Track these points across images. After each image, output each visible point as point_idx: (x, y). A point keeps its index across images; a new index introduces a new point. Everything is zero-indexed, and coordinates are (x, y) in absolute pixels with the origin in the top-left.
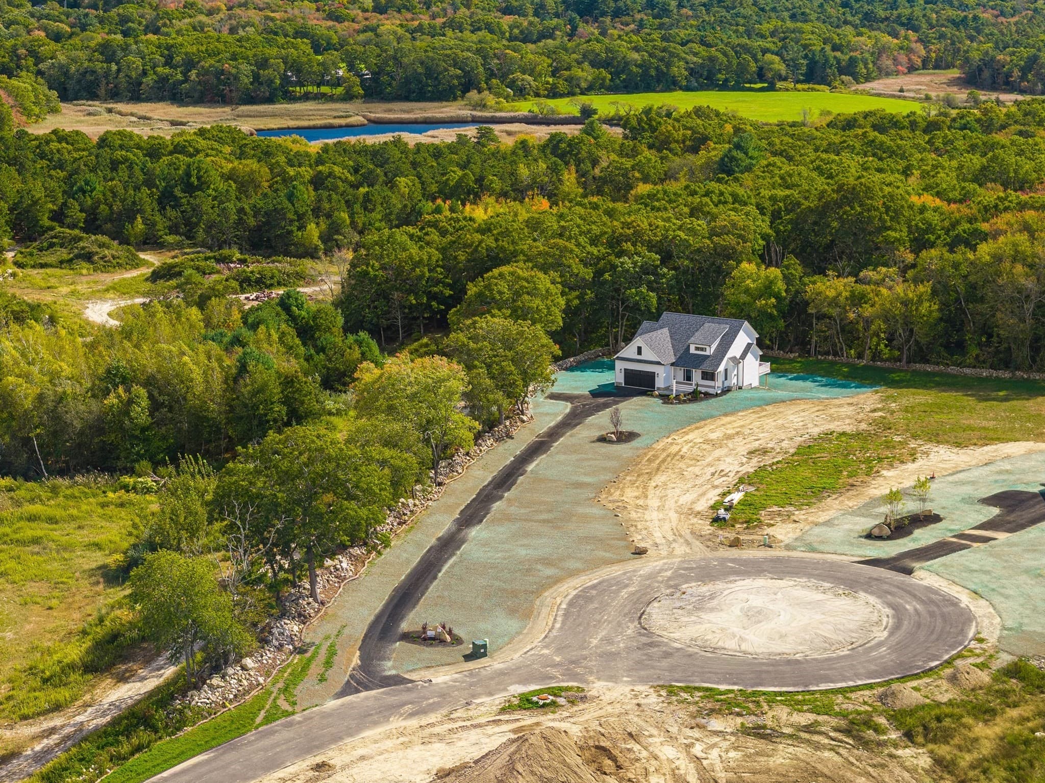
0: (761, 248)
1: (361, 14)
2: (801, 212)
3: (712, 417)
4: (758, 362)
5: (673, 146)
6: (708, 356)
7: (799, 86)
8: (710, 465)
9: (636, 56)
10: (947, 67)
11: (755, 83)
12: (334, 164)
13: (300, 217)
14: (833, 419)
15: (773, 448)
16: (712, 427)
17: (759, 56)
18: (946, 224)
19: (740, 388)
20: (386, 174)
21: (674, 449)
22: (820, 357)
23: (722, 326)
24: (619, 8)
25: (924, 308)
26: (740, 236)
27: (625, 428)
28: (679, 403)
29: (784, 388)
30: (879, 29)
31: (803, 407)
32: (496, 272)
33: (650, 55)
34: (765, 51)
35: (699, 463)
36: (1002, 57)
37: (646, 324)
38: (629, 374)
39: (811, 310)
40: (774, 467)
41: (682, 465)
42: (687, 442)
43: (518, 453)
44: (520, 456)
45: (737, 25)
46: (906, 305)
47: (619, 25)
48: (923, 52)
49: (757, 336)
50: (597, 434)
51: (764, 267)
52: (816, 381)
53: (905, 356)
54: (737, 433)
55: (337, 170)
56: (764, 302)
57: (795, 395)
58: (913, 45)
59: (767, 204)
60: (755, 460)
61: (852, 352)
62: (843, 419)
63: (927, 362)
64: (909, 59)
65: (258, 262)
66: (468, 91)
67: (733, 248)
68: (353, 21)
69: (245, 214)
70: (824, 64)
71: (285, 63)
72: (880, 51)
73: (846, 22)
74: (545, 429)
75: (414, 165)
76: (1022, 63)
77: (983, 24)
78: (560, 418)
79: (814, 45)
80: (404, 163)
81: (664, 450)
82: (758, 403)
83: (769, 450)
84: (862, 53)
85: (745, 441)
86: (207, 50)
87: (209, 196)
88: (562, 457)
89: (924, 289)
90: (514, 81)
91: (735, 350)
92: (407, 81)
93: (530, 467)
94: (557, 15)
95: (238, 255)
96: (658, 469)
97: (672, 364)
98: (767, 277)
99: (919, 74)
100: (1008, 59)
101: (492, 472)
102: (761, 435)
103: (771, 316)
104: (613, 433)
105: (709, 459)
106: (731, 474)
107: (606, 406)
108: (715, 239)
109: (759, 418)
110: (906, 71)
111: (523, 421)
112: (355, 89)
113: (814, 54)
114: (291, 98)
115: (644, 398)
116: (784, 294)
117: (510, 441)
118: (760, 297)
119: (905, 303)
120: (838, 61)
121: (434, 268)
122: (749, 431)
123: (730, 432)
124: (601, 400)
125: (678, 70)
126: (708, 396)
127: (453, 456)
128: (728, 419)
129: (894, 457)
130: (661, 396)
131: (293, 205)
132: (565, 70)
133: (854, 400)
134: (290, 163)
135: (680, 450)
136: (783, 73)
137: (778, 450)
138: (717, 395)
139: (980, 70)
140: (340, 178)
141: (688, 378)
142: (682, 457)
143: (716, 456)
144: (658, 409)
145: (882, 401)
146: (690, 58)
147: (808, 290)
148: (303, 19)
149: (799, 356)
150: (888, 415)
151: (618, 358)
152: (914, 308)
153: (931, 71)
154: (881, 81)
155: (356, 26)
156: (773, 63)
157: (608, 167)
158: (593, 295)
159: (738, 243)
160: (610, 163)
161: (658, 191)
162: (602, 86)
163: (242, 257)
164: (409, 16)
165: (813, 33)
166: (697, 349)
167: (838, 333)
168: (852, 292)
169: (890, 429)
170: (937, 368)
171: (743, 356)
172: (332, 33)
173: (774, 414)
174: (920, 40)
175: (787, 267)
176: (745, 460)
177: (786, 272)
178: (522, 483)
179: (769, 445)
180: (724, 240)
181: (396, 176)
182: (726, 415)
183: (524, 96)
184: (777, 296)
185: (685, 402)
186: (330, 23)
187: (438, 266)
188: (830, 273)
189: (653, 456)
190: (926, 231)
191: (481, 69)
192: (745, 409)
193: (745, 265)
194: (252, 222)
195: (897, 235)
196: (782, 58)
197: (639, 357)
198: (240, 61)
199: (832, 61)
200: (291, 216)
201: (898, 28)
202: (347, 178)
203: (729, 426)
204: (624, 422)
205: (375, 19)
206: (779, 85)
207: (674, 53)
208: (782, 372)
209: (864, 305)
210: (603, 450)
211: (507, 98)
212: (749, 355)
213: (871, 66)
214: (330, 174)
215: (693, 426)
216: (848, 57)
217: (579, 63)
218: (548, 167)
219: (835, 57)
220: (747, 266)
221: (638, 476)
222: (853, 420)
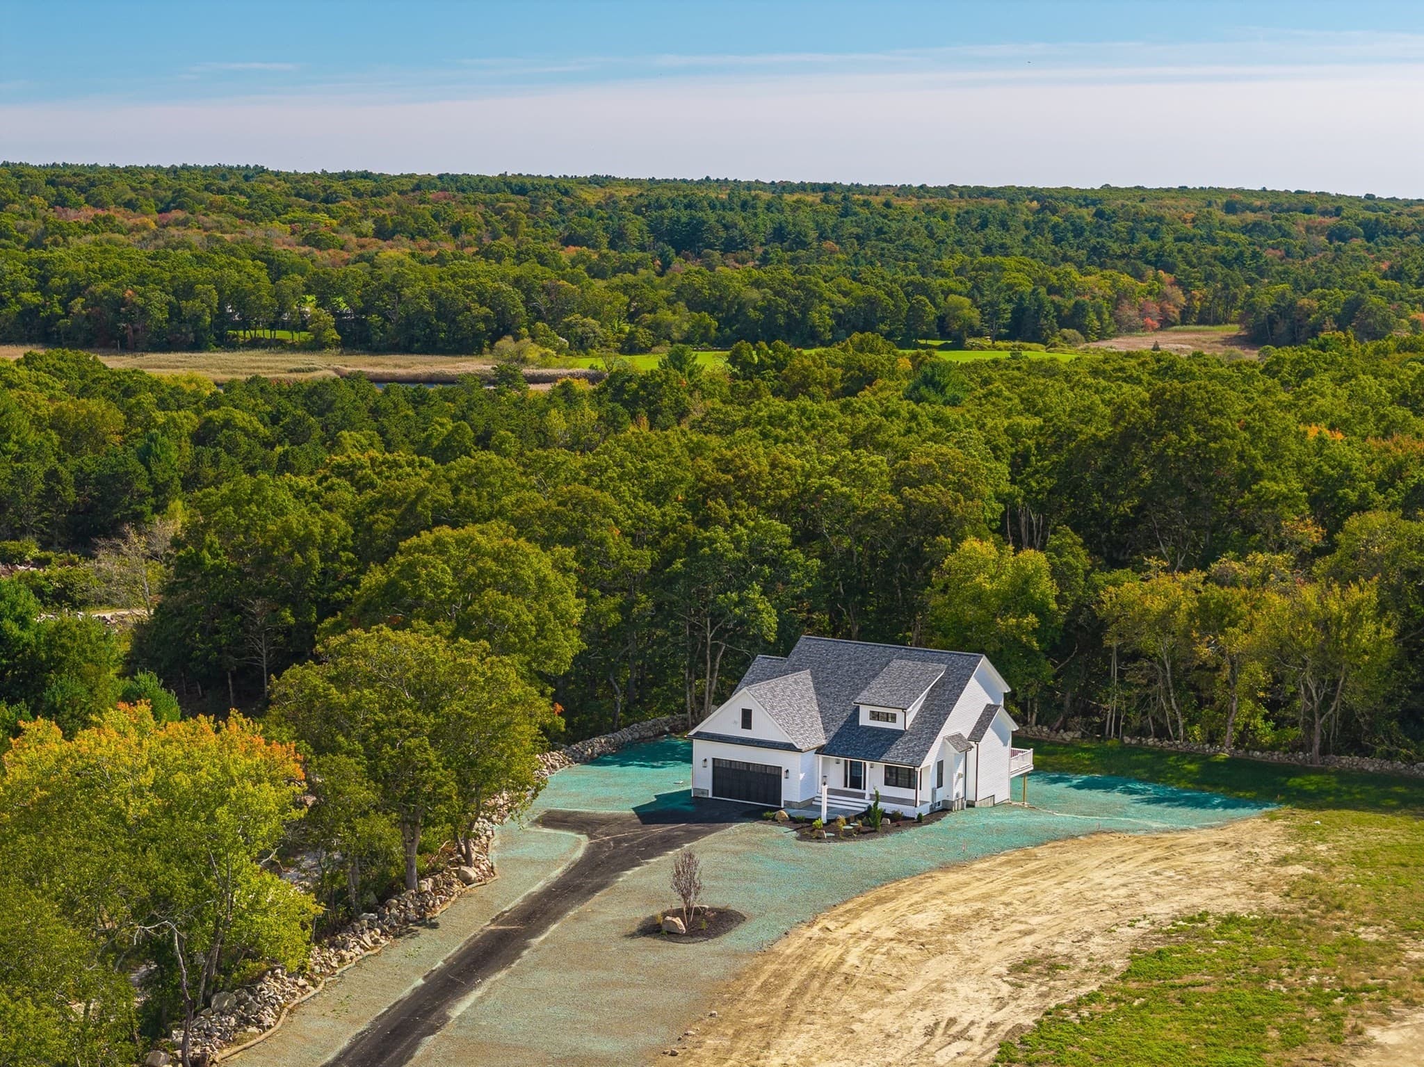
0: (997, 516)
1: (355, 239)
2: (1078, 447)
3: (912, 873)
4: (1009, 747)
5: (813, 389)
6: (900, 733)
7: (999, 344)
8: (919, 1003)
9: (755, 294)
10: (1217, 322)
11: (933, 339)
12: (236, 407)
13: (160, 490)
14: (1195, 880)
15: (1069, 957)
16: (916, 898)
17: (940, 299)
18: (1377, 469)
19: (971, 805)
20: (325, 428)
21: (827, 955)
22: (1127, 740)
23: (932, 666)
24: (732, 239)
25: (1367, 633)
26: (961, 488)
27: (705, 900)
28: (836, 838)
29: (1063, 804)
30: (1115, 268)
31: (1119, 850)
32: (427, 538)
33: (777, 293)
34: (947, 292)
35: (890, 998)
36: (1305, 301)
37: (761, 661)
38: (722, 771)
39: (1112, 642)
40: (1085, 1013)
41: (848, 1003)
42: (858, 937)
43: (440, 964)
44: (442, 973)
45: (906, 260)
46: (1326, 629)
47: (731, 262)
48: (1182, 300)
49: (1008, 690)
50: (641, 914)
51: (1011, 547)
52: (1132, 792)
53: (1317, 740)
54: (977, 914)
55: (240, 417)
56: (1013, 621)
57: (1095, 821)
58: (1167, 289)
59: (1003, 440)
60: (1031, 990)
61: (1197, 730)
62: (1217, 880)
63: (1365, 752)
64: (1162, 309)
65: (72, 563)
66: (499, 339)
67: (946, 511)
68: (342, 248)
69: (59, 482)
70: (1037, 312)
71: (220, 292)
72: (1119, 298)
73: (1065, 259)
74: (518, 901)
75: (375, 412)
76: (1338, 310)
77: (1266, 263)
78: (557, 872)
79: (1021, 284)
80: (357, 409)
81: (802, 958)
82: (1017, 841)
83: (1060, 960)
84: (1094, 298)
85: (997, 937)
86: (101, 269)
87: (9, 452)
88: (545, 978)
89: (1365, 593)
90: (569, 326)
91: (961, 719)
92: (409, 322)
93: (460, 1008)
94: (642, 248)
95: (35, 552)
96: (787, 1015)
97: (820, 750)
98: (1019, 569)
99: (1176, 331)
100: (1316, 305)
101: (355, 1022)
102: (1035, 921)
103: (1028, 651)
104: (678, 913)
105: (916, 986)
106: (978, 1032)
107: (668, 843)
108: (907, 491)
109: (1024, 876)
110: (1157, 325)
111: (467, 881)
112: (327, 333)
113: (1021, 298)
114: (230, 345)
115: (758, 825)
116: (1054, 606)
117: (425, 933)
118: (1006, 610)
119: (1324, 624)
120: (1058, 308)
121: (336, 552)
122: (1003, 910)
123: (956, 911)
124: (658, 830)
125: (820, 316)
126: (899, 821)
127: (260, 979)
128: (952, 878)
129: (1384, 987)
130: (793, 820)
131: (148, 469)
132: (649, 312)
133: (1227, 835)
134: (162, 405)
135: (841, 961)
136: (977, 323)
137: (1084, 963)
138: (919, 820)
139: (1271, 320)
140: (243, 429)
141: (855, 780)
142: (848, 979)
143: (932, 976)
144: (786, 852)
145: (1292, 838)
146: (838, 298)
147: (1106, 598)
148: (265, 241)
149: (1083, 737)
150: (1323, 876)
151: (699, 736)
152: (1344, 634)
153: (1191, 327)
154: (1120, 340)
155: (345, 255)
156: (962, 309)
157: (704, 420)
158: (650, 604)
159: (956, 501)
160: (708, 414)
161: (790, 411)
162: (704, 337)
163: (43, 555)
164: (424, 243)
165: (1019, 271)
166: (875, 716)
167: (1168, 689)
168: (1204, 603)
169: (1340, 907)
170: (1387, 766)
171: (978, 734)
172: (307, 261)
173: (1056, 867)
174: (1178, 283)
175: (1058, 551)
176: (1005, 990)
177: (1056, 560)
178: (428, 1057)
179: (1058, 948)
180: (926, 493)
181: (340, 429)
182: (945, 868)
183: (585, 350)
184: (1040, 610)
185: (848, 835)
186: (306, 249)
187: (345, 549)
188: (1153, 562)
189: (776, 975)
190: (1340, 482)
191: (523, 310)
192: (989, 854)
193: (970, 544)
194: (71, 495)
195: (1283, 488)
196: (975, 301)
197: (746, 734)
198: (151, 286)
199: (1049, 307)
200: (142, 486)
201: (1143, 266)
202: (256, 430)
203: (955, 896)
204: (705, 883)
205: (374, 245)
206: (970, 341)
207: (815, 292)
208: (1060, 770)
209: (1230, 630)
210: (653, 958)
211: (559, 351)
212: (990, 733)
213: (1106, 316)
214: (227, 424)
215: (870, 896)
216: (1073, 302)
217: (670, 302)
218: (600, 418)
219: (1053, 302)
220: (976, 545)
221: (737, 1035)
222: (1241, 886)
